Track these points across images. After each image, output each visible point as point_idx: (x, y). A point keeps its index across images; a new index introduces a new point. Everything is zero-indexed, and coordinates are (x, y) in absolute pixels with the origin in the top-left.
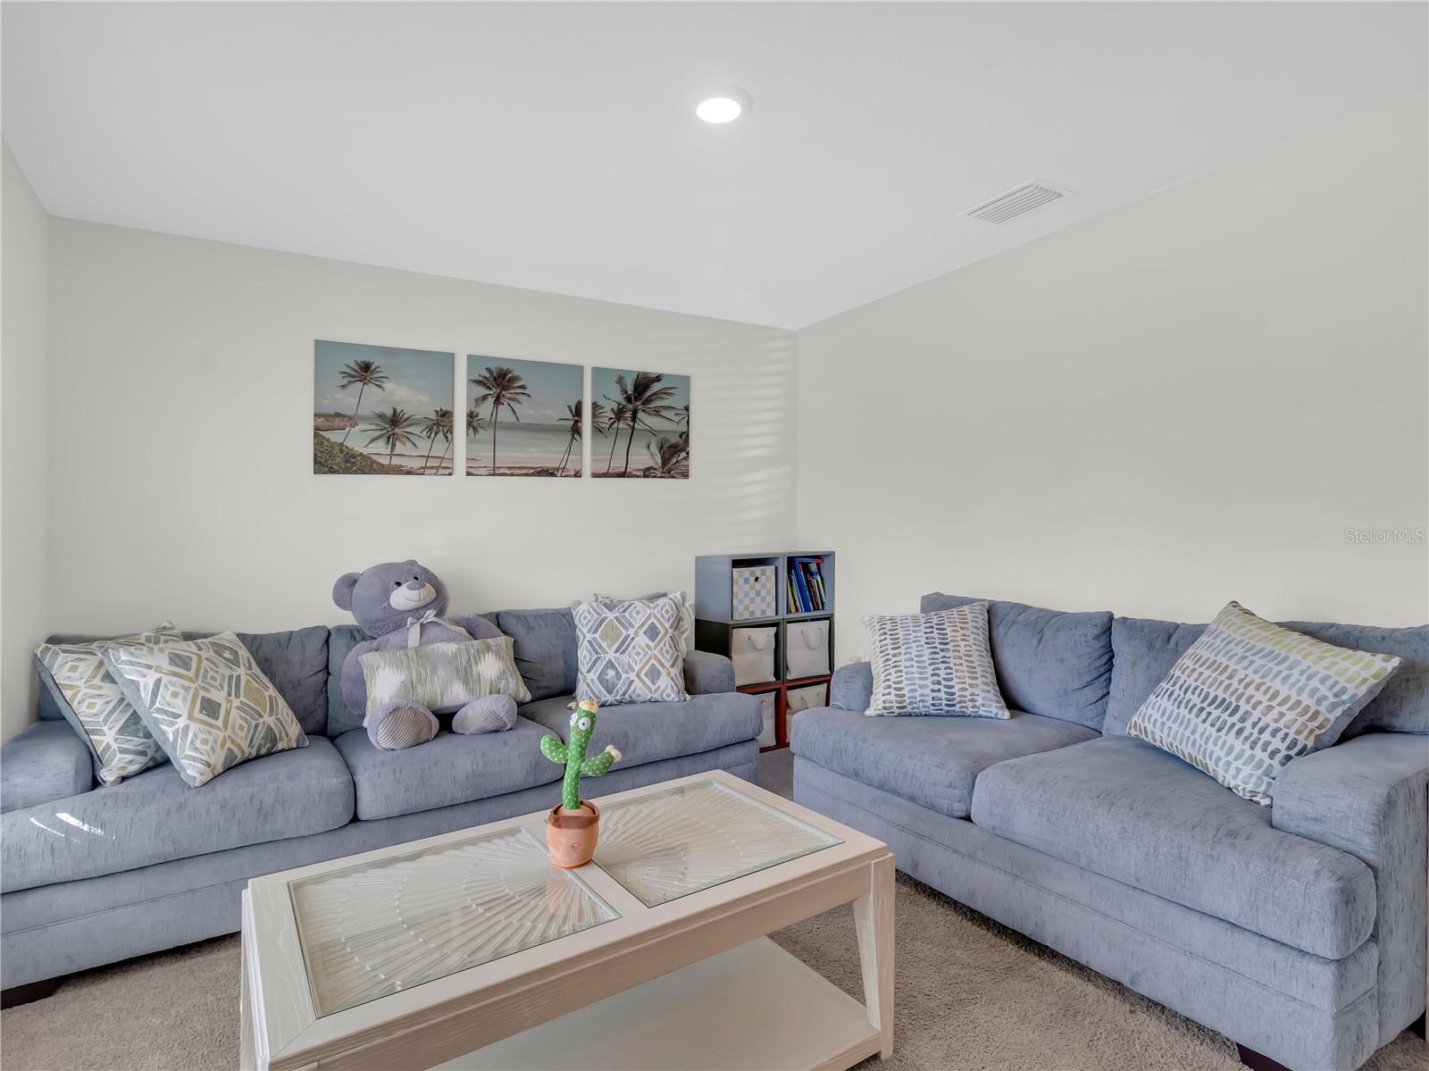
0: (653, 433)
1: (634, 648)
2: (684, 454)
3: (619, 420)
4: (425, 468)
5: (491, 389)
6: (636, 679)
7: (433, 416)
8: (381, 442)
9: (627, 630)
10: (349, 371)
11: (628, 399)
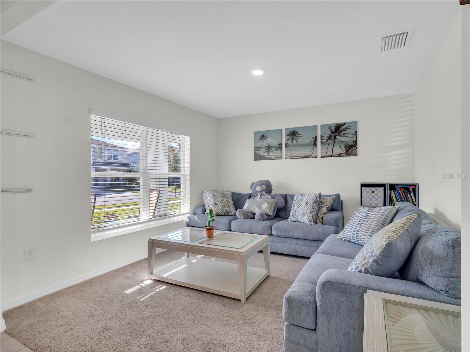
0: (342, 142)
1: (301, 207)
2: (355, 148)
3: (329, 140)
4: (275, 158)
5: (291, 136)
6: (299, 216)
7: (277, 145)
8: (266, 152)
9: (301, 202)
10: (260, 137)
11: (333, 133)
